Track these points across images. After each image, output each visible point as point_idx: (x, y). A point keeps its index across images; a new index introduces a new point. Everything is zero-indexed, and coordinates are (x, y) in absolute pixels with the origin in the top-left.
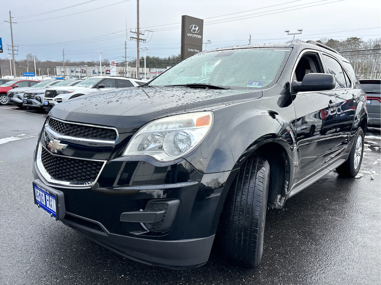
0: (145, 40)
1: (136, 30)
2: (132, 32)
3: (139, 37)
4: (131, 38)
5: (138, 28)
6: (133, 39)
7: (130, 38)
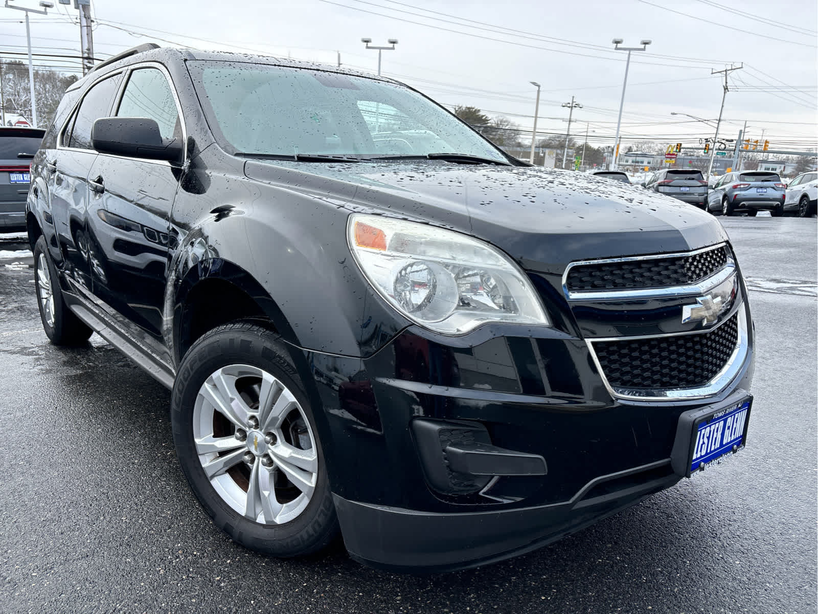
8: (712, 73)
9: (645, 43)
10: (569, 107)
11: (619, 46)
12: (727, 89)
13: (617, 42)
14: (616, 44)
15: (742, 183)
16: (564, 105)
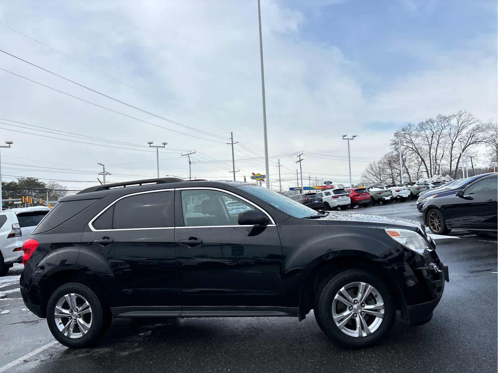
8: (182, 156)
9: (164, 144)
10: (102, 174)
11: (151, 145)
12: (190, 163)
13: (150, 143)
14: (149, 144)
15: (229, 207)
16: (99, 173)
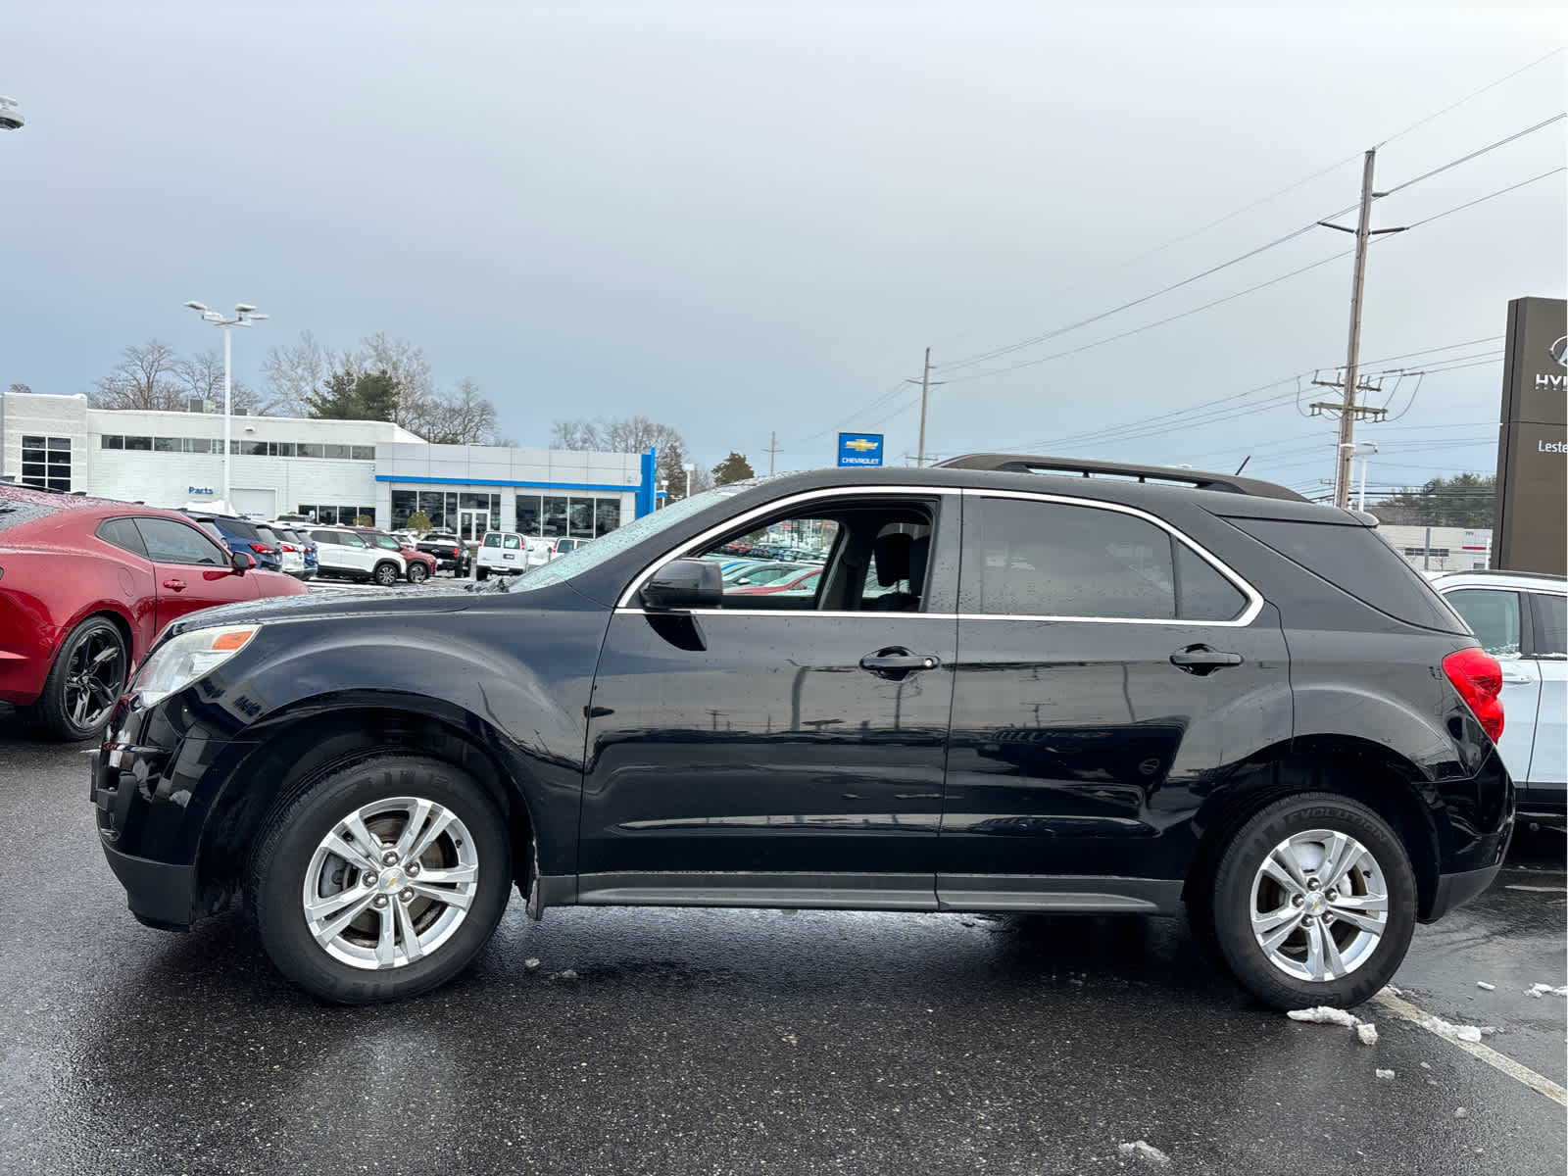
0: (1384, 411)
1: (1344, 372)
2: (1322, 383)
3: (1352, 399)
4: (1313, 406)
5: (1351, 368)
6: (1324, 410)
7: (1311, 409)
